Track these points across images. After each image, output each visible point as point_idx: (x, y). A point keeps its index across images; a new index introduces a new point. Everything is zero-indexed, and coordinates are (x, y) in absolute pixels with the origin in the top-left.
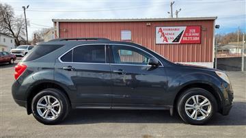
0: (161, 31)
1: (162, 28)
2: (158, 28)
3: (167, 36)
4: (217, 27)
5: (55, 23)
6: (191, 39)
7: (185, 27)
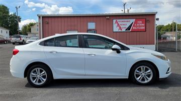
1: (118, 20)
2: (114, 21)
3: (121, 26)
4: (157, 19)
5: (40, 17)
6: (139, 28)
7: (134, 20)
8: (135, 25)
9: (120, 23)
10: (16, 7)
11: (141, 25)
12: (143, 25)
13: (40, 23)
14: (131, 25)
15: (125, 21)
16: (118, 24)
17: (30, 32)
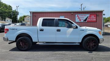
0: (78, 16)
1: (79, 15)
2: (76, 15)
3: (81, 19)
4: (104, 15)
5: (31, 13)
6: (92, 20)
7: (89, 15)
8: (90, 18)
9: (80, 17)
10: (17, 7)
11: (93, 18)
12: (95, 18)
13: (31, 16)
14: (87, 18)
15: (83, 16)
16: (79, 17)
17: (24, 21)
